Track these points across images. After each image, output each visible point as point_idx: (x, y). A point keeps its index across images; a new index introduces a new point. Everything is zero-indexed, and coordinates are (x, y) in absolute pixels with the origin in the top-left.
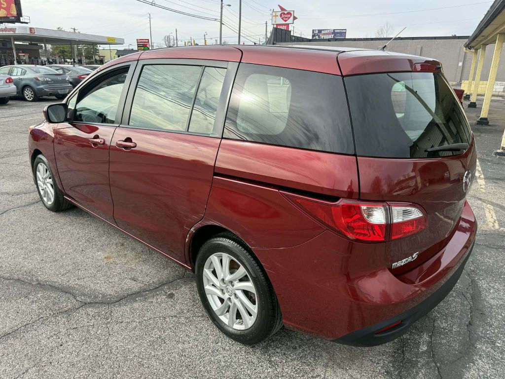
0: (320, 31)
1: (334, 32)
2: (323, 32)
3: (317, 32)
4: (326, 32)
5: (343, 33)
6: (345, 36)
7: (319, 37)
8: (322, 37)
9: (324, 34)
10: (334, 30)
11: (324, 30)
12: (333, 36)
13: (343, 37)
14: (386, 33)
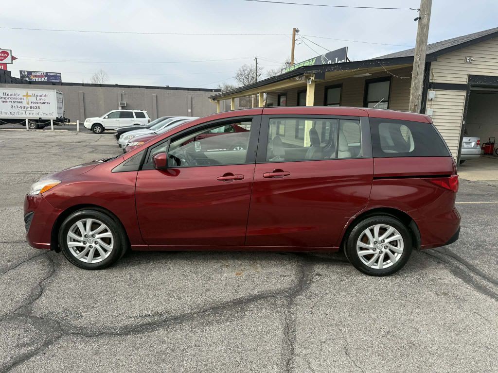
0: (30, 73)
1: (47, 75)
2: (33, 74)
3: (26, 73)
4: (38, 74)
5: (58, 76)
6: (61, 80)
7: (29, 78)
8: (34, 79)
9: (35, 76)
10: (47, 73)
11: (34, 72)
12: (46, 79)
13: (59, 81)
14: (101, 80)
